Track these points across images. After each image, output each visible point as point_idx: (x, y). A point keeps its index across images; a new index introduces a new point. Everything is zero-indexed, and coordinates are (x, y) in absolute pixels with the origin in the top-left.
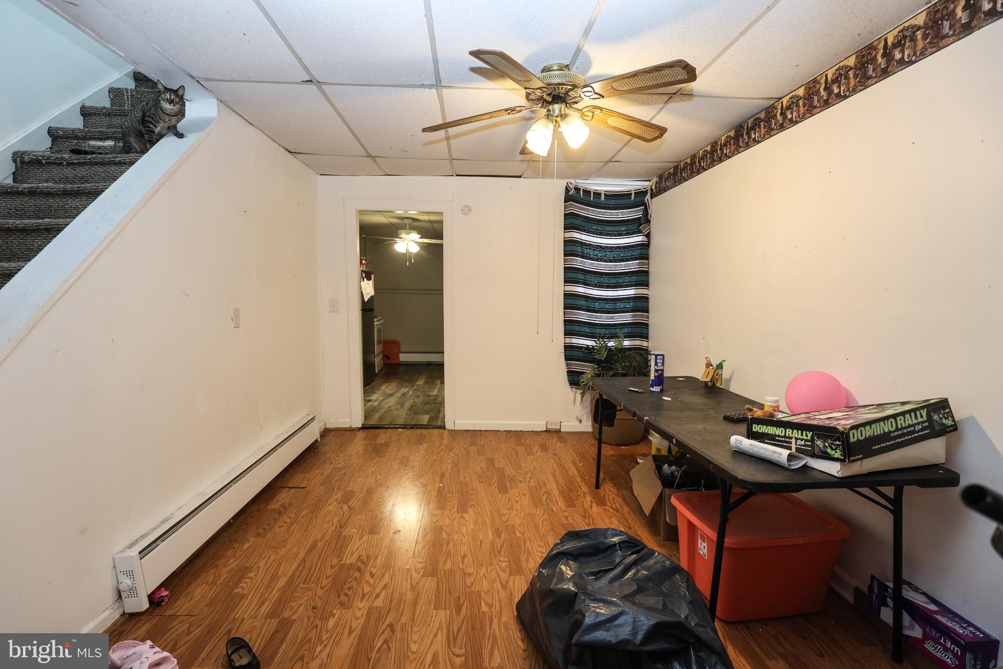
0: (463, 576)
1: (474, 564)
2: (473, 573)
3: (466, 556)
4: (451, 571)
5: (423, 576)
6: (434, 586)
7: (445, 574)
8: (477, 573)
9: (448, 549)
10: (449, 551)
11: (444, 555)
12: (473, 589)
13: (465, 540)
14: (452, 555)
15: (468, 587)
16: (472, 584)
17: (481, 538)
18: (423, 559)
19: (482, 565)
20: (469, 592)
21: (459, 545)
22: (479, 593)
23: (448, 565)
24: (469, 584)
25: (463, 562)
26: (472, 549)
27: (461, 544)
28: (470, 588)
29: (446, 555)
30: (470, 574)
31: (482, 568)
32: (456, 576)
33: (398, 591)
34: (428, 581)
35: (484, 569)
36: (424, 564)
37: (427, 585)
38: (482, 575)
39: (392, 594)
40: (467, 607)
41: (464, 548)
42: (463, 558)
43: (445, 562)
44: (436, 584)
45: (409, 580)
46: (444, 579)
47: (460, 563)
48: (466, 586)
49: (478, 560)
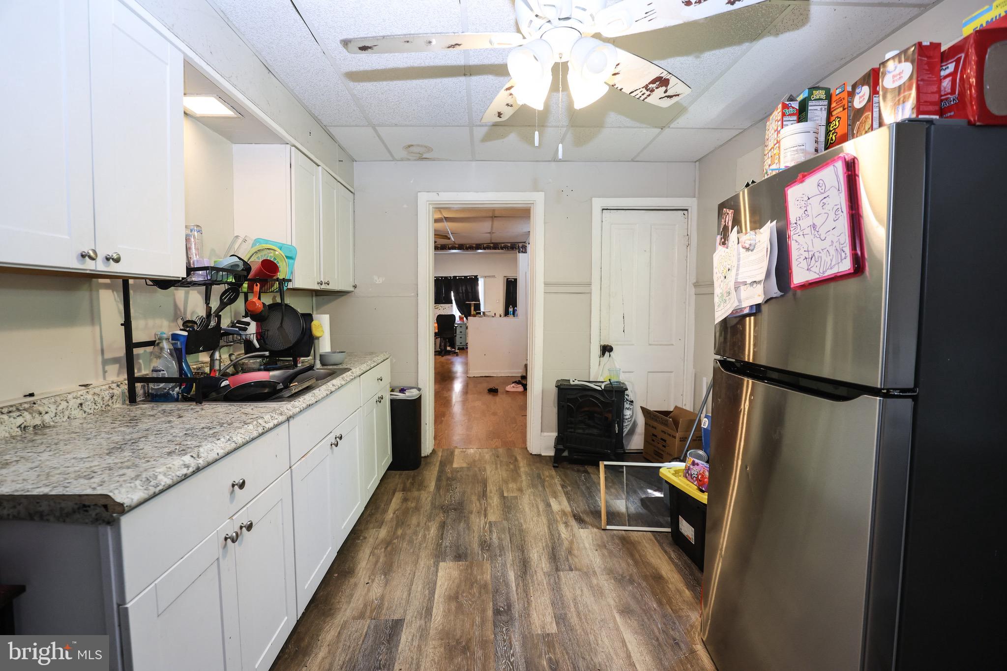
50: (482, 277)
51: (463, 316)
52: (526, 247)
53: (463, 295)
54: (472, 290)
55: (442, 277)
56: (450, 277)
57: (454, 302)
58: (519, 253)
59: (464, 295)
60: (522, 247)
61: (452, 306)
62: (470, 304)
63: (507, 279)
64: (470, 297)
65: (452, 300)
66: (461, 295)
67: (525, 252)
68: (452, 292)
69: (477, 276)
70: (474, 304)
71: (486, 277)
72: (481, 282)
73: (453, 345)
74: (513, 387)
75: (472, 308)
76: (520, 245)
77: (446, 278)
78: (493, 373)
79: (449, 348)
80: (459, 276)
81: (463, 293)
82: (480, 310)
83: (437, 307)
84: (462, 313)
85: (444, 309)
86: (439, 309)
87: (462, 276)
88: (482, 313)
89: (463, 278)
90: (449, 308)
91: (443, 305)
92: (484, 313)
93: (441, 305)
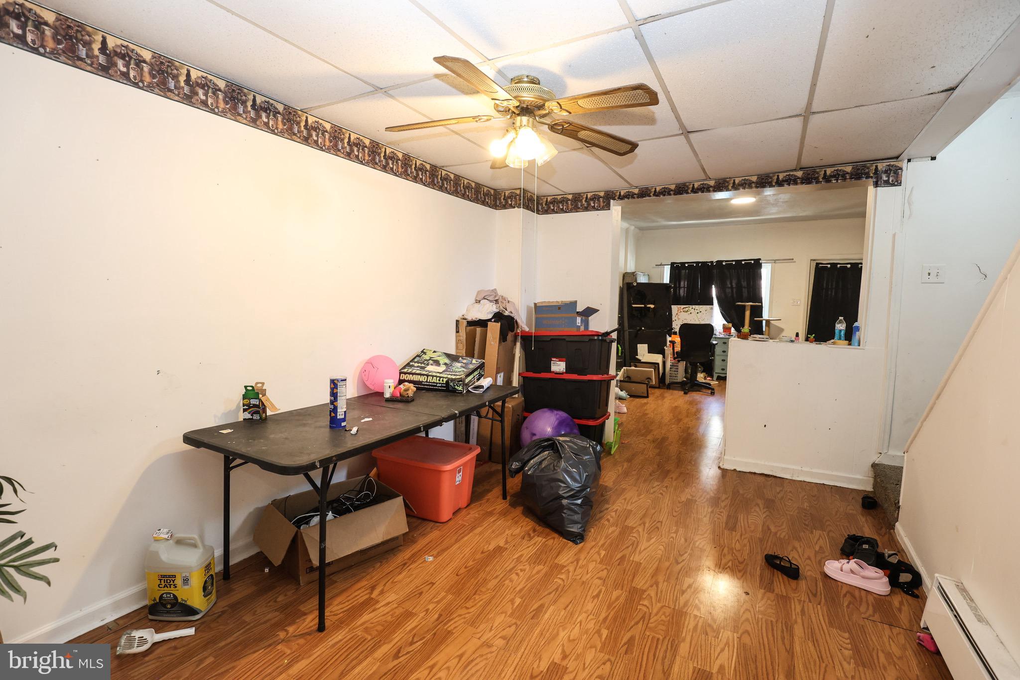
0: (606, 579)
1: (590, 587)
2: (597, 578)
3: (594, 596)
4: (616, 587)
5: (645, 591)
6: (636, 580)
7: (622, 586)
8: (593, 577)
9: (609, 611)
10: (609, 607)
11: (615, 607)
12: (604, 567)
13: (584, 615)
14: (607, 602)
15: (607, 569)
16: (602, 570)
17: (562, 613)
18: (640, 609)
19: (583, 583)
20: (609, 566)
21: (593, 612)
22: (601, 563)
23: (615, 594)
24: (606, 571)
25: (600, 592)
26: (582, 603)
27: (590, 614)
28: (606, 568)
29: (614, 606)
30: (600, 578)
31: (584, 580)
32: (613, 581)
33: (671, 585)
34: (641, 584)
35: (584, 579)
36: (641, 603)
37: (643, 582)
38: (589, 575)
39: (676, 584)
40: (616, 556)
41: (590, 606)
42: (597, 596)
43: (617, 598)
44: (634, 581)
45: (659, 590)
46: (626, 582)
47: (603, 592)
48: (608, 571)
49: (584, 589)
50: (768, 261)
51: (730, 325)
52: (901, 169)
53: (732, 291)
54: (748, 284)
55: (697, 263)
56: (712, 262)
57: (715, 301)
58: (876, 185)
59: (735, 290)
60: (886, 172)
61: (712, 309)
62: (744, 306)
63: (817, 264)
64: (745, 293)
65: (712, 298)
66: (728, 291)
67: (897, 183)
68: (713, 286)
69: (760, 259)
70: (751, 306)
71: (775, 261)
72: (766, 271)
73: (709, 371)
74: (852, 572)
75: (748, 313)
76: (881, 166)
77: (704, 263)
78: (783, 469)
79: (701, 377)
80: (726, 261)
81: (732, 288)
82: (762, 317)
83: (686, 309)
84: (728, 322)
85: (698, 313)
86: (689, 312)
87: (733, 261)
88: (764, 322)
89: (734, 263)
90: (706, 312)
91: (697, 307)
92: (768, 322)
93: (694, 306)
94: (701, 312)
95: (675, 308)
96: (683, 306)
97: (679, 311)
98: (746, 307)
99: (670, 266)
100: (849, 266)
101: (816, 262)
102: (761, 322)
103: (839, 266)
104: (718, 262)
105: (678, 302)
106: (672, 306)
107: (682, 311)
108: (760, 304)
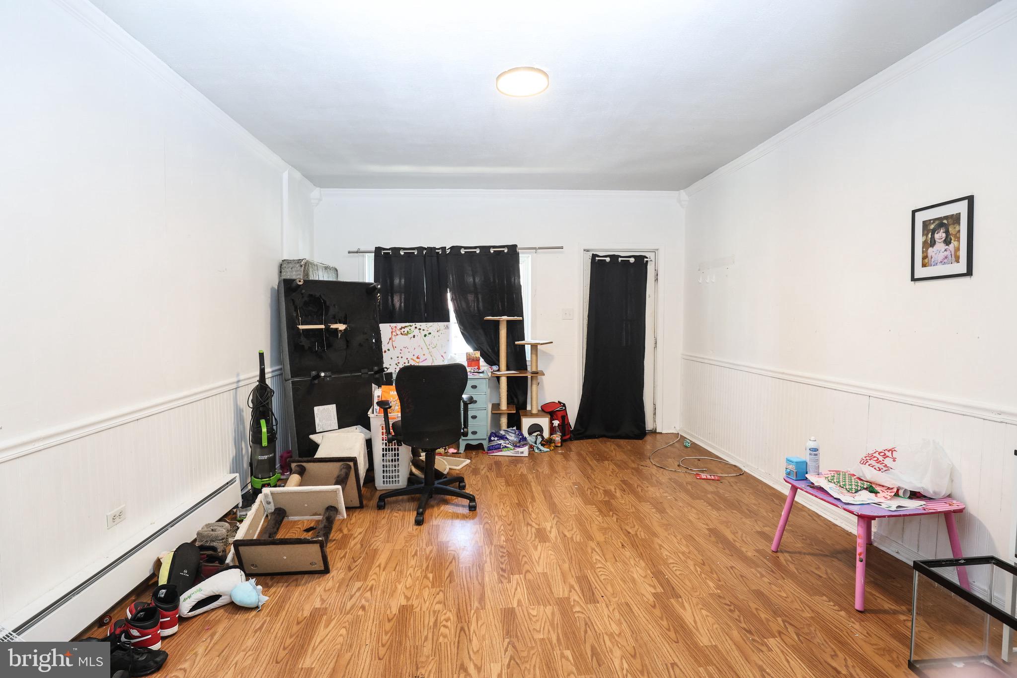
50: (527, 249)
51: (478, 354)
53: (479, 299)
54: (502, 284)
55: (420, 249)
56: (444, 249)
57: (453, 317)
59: (482, 299)
61: (447, 327)
62: (498, 323)
63: (594, 256)
65: (447, 310)
66: (471, 298)
68: (448, 289)
69: (517, 247)
70: (508, 322)
71: (539, 250)
72: (527, 265)
75: (503, 334)
77: (431, 250)
80: (465, 248)
81: (476, 292)
82: (524, 340)
83: (406, 330)
84: (476, 349)
85: (425, 336)
86: (410, 336)
87: (475, 248)
88: (528, 349)
89: (478, 252)
90: (439, 334)
91: (423, 325)
92: (534, 347)
93: (418, 325)
94: (430, 333)
95: (385, 329)
96: (400, 325)
97: (394, 333)
98: (500, 322)
99: (373, 254)
100: (632, 260)
101: (590, 254)
102: (523, 346)
103: (620, 259)
104: (452, 248)
105: (391, 318)
106: (381, 325)
107: (399, 333)
108: (521, 318)
